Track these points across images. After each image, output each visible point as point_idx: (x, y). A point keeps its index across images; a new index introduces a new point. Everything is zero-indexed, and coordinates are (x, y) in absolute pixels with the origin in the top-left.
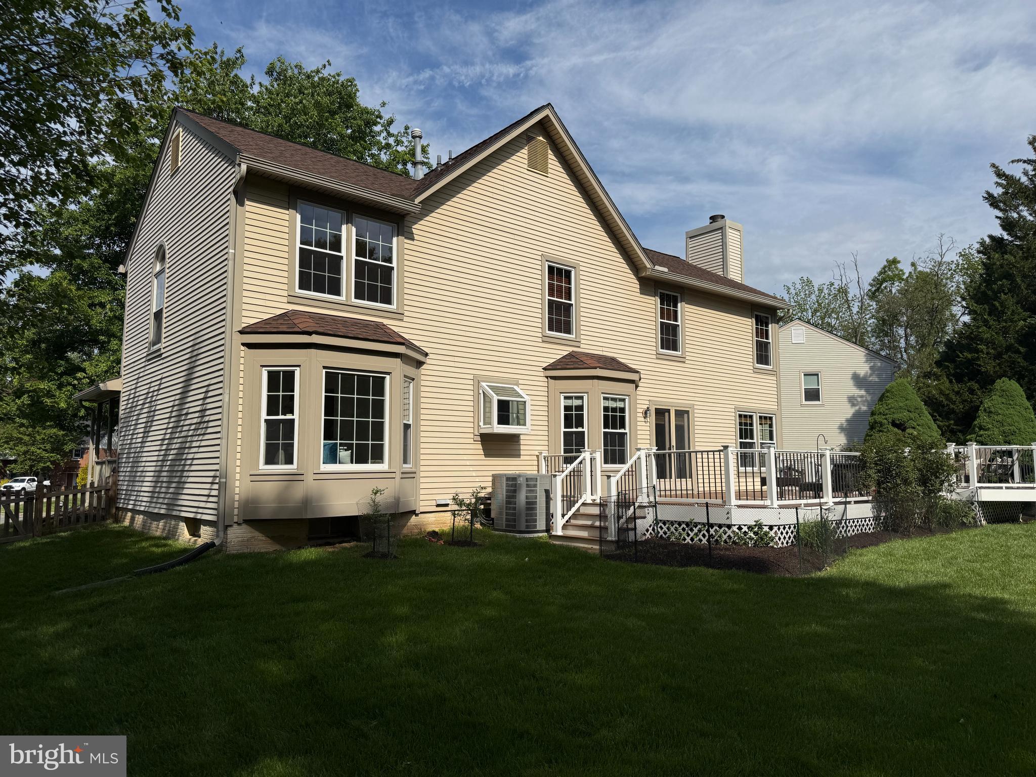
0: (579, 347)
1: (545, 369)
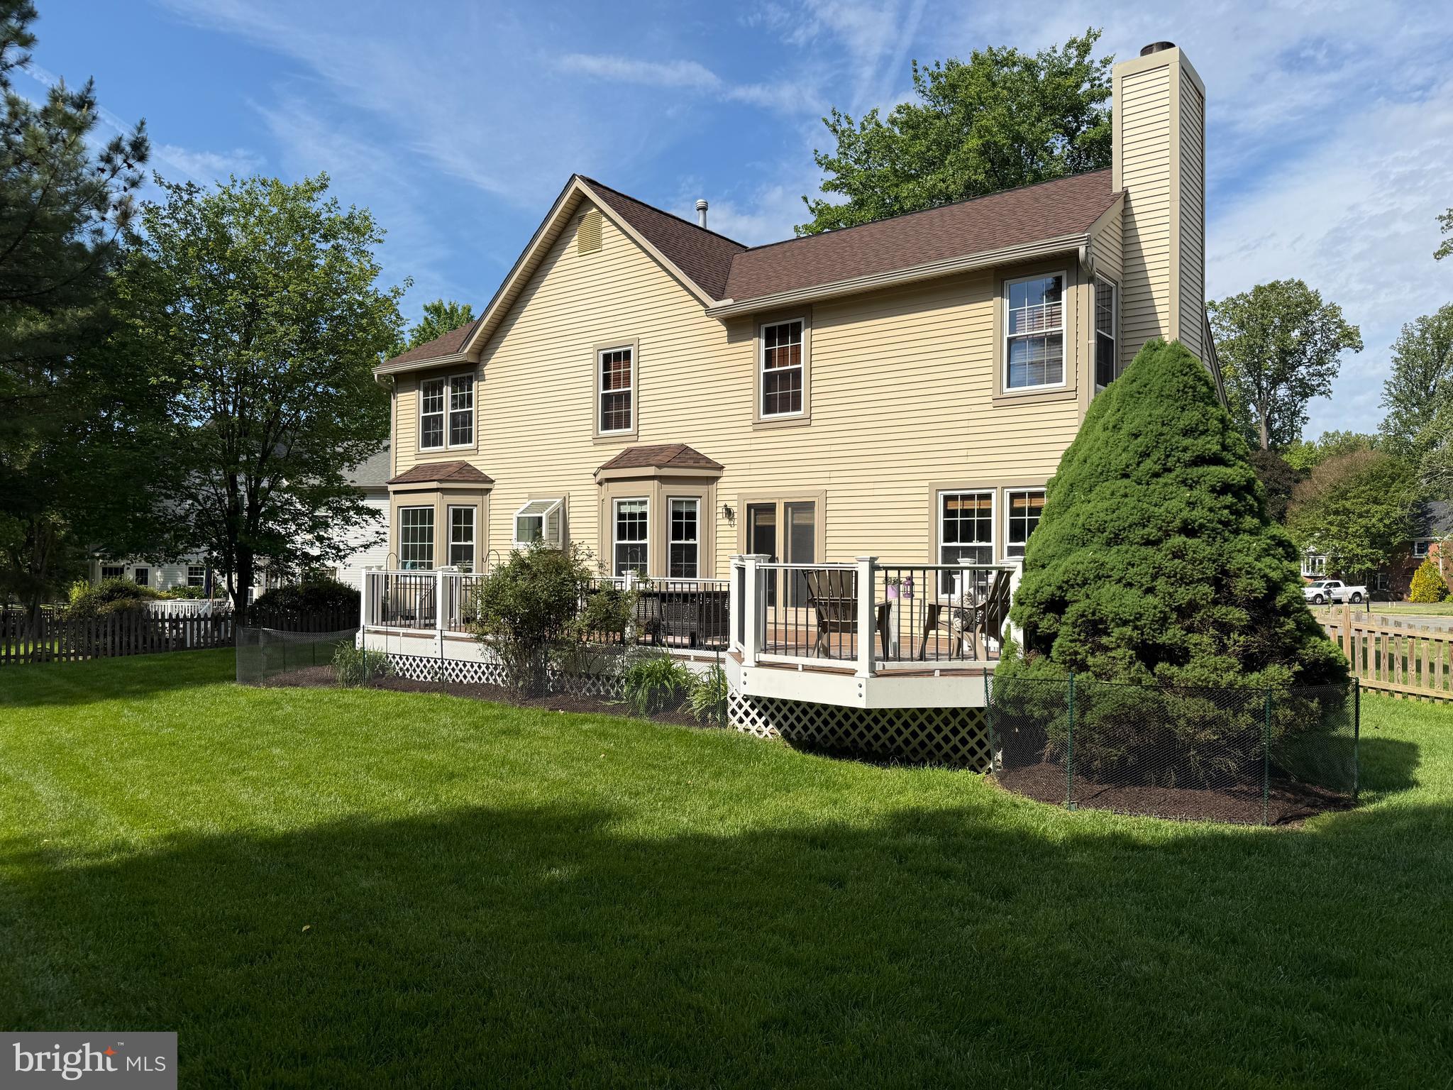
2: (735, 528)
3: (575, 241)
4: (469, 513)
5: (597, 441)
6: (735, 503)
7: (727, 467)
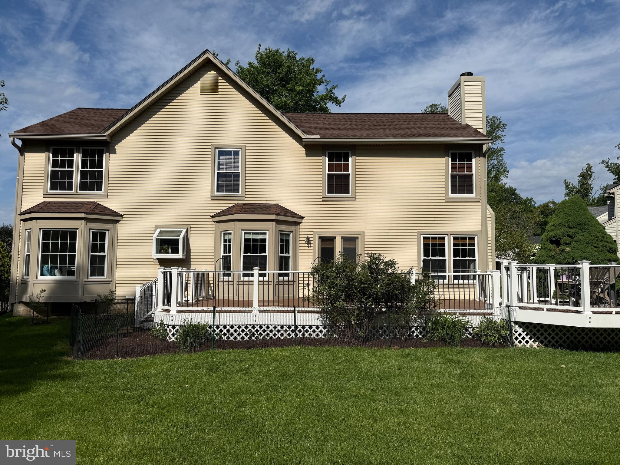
0: (244, 200)
1: (212, 217)
2: (312, 248)
3: (198, 85)
4: (103, 235)
5: (214, 198)
6: (312, 236)
7: (306, 218)
